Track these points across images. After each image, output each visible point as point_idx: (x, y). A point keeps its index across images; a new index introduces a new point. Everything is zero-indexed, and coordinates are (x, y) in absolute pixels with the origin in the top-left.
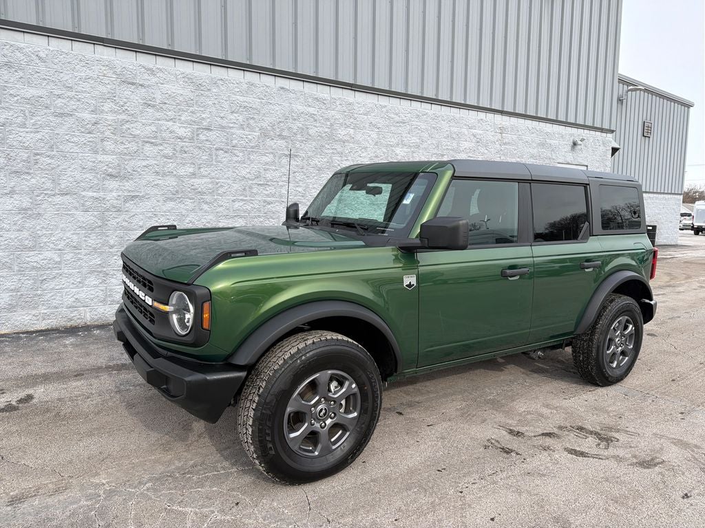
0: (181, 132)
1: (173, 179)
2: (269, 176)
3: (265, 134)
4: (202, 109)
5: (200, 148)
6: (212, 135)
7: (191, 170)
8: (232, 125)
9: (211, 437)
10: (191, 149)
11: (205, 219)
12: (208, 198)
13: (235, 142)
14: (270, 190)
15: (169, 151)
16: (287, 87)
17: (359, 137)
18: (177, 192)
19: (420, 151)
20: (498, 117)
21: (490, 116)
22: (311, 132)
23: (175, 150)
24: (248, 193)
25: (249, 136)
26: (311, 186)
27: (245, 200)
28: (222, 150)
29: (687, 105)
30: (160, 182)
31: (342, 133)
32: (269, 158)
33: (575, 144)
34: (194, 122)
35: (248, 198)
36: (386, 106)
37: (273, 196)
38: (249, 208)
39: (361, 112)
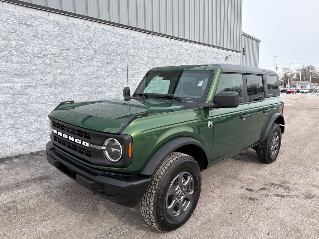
0: (54, 51)
1: (51, 76)
2: (99, 73)
3: (96, 52)
4: (64, 39)
5: (64, 60)
6: (70, 53)
7: (60, 71)
8: (79, 48)
9: (111, 212)
10: (60, 60)
11: (68, 96)
12: (69, 85)
13: (81, 56)
14: (100, 80)
15: (48, 61)
16: (106, 29)
17: (140, 54)
18: (53, 83)
19: (167, 61)
20: (197, 45)
21: (194, 45)
22: (118, 51)
23: (51, 60)
24: (89, 82)
25: (88, 53)
26: (119, 78)
27: (87, 86)
28: (75, 60)
29: (259, 41)
30: (44, 78)
31: (132, 51)
32: (98, 64)
33: (227, 57)
34: (60, 46)
35: (89, 85)
36: (151, 39)
37: (101, 83)
38: (90, 90)
39: (140, 42)
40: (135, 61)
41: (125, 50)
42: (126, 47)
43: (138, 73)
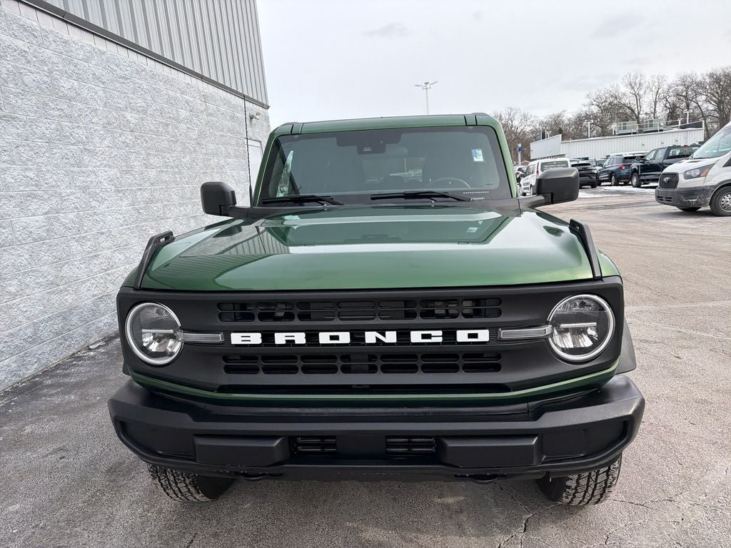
17: (85, 93)
33: (251, 118)
39: (81, 57)
40: (76, 115)
41: (46, 79)
42: (46, 68)
43: (89, 151)
